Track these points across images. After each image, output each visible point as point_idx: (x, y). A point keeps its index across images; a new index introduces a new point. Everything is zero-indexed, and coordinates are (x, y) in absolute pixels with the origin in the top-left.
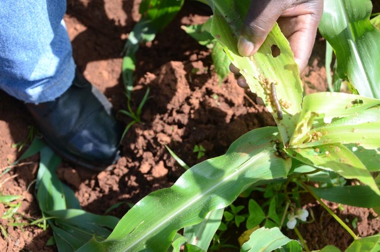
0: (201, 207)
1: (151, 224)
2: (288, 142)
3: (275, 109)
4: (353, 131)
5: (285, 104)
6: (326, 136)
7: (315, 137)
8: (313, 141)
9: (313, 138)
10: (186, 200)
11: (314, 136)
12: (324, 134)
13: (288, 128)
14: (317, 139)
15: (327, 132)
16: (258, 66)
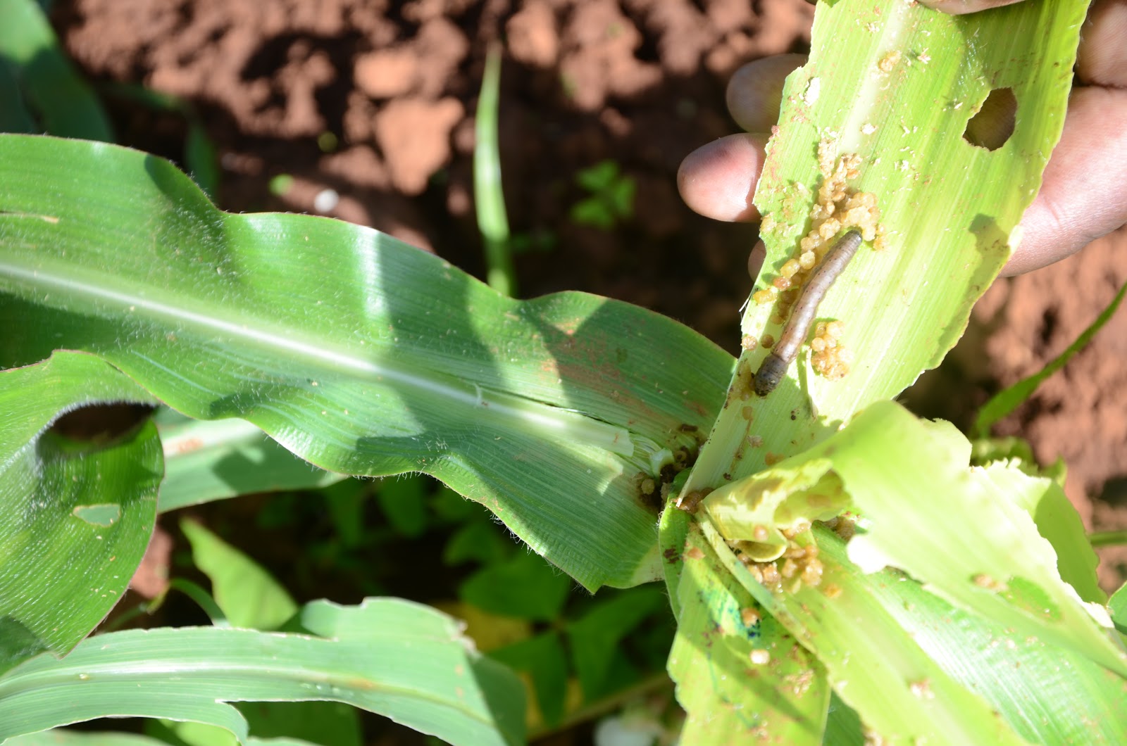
0: (249, 377)
1: (73, 256)
2: (705, 492)
3: (776, 338)
4: (909, 683)
5: (826, 353)
6: (821, 606)
7: (790, 567)
8: (772, 573)
9: (781, 561)
10: (240, 305)
11: (796, 560)
12: (824, 588)
13: (754, 444)
14: (788, 582)
15: (837, 594)
16: (882, 115)
